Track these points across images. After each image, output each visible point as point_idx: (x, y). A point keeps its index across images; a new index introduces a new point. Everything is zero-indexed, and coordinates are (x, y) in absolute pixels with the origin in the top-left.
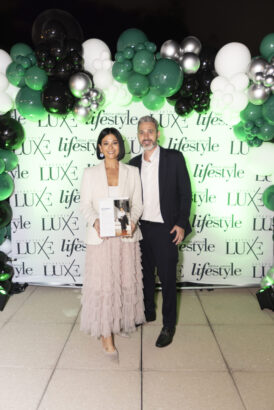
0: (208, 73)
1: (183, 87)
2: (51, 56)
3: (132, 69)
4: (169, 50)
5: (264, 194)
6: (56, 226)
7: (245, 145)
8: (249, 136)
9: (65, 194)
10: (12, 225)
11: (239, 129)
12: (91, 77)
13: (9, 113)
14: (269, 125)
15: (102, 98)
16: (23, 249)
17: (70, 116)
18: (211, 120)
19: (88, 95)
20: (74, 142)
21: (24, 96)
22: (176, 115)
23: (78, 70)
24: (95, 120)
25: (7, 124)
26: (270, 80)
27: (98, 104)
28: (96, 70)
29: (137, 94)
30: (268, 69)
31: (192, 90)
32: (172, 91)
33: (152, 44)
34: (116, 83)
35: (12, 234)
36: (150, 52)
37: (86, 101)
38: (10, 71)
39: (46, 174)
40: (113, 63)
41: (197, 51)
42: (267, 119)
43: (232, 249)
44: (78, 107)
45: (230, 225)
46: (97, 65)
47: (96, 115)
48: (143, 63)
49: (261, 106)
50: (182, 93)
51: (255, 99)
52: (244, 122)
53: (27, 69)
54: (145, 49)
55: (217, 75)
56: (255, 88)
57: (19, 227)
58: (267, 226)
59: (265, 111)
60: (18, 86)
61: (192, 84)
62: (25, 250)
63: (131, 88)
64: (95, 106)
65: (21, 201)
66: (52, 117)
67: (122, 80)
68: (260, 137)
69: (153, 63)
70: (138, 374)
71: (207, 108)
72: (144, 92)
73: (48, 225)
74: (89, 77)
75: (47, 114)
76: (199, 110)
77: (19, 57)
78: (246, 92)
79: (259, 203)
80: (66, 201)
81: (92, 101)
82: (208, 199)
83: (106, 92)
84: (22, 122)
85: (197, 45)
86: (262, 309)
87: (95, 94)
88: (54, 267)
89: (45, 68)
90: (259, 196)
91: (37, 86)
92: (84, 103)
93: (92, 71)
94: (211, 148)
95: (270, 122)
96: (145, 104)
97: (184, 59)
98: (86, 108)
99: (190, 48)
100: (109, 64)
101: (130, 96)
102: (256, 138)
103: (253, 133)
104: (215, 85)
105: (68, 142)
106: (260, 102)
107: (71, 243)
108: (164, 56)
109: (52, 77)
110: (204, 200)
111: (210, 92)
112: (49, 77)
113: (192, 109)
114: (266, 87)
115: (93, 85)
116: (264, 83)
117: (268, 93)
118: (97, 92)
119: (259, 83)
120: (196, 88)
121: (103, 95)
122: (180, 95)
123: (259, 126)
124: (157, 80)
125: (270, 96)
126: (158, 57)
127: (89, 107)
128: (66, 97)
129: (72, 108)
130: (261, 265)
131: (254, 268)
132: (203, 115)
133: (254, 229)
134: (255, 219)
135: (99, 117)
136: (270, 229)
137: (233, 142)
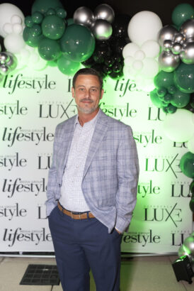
0: (121, 39)
1: (95, 53)
3: (41, 33)
4: (83, 18)
5: (181, 160)
7: (162, 111)
8: (163, 102)
11: (154, 96)
14: (181, 92)
18: (128, 87)
24: (13, 84)
26: (177, 48)
27: (6, 68)
28: (8, 34)
29: (48, 58)
30: (176, 37)
31: (105, 57)
32: (85, 57)
33: (62, 10)
34: (28, 47)
41: (110, 19)
42: (178, 86)
45: (149, 191)
46: (8, 29)
47: (14, 79)
48: (52, 30)
49: (172, 72)
50: (96, 59)
51: (167, 66)
52: (158, 89)
54: (55, 14)
55: (130, 42)
56: (164, 55)
59: (176, 79)
61: (105, 50)
63: (42, 52)
64: (4, 69)
67: (33, 44)
68: (174, 105)
69: (62, 28)
71: (121, 74)
76: (114, 76)
78: (157, 59)
79: (177, 169)
83: (15, 55)
85: (109, 14)
86: (178, 281)
87: (3, 58)
90: (177, 163)
93: (3, 35)
94: (129, 113)
95: (181, 89)
96: (61, 69)
97: (96, 25)
99: (103, 15)
100: (20, 28)
101: (44, 62)
102: (170, 105)
103: (165, 99)
104: (128, 51)
106: (170, 69)
108: (77, 22)
111: (122, 59)
113: (106, 74)
114: (175, 55)
115: (4, 49)
116: (173, 50)
117: (178, 61)
118: (6, 56)
119: (168, 50)
120: (108, 54)
121: (14, 59)
122: (94, 60)
123: (172, 93)
124: (68, 46)
125: (179, 64)
126: (70, 22)
130: (180, 232)
131: (173, 235)
132: (121, 81)
133: (173, 195)
134: (173, 186)
135: (16, 81)
136: (189, 196)
137: (150, 108)
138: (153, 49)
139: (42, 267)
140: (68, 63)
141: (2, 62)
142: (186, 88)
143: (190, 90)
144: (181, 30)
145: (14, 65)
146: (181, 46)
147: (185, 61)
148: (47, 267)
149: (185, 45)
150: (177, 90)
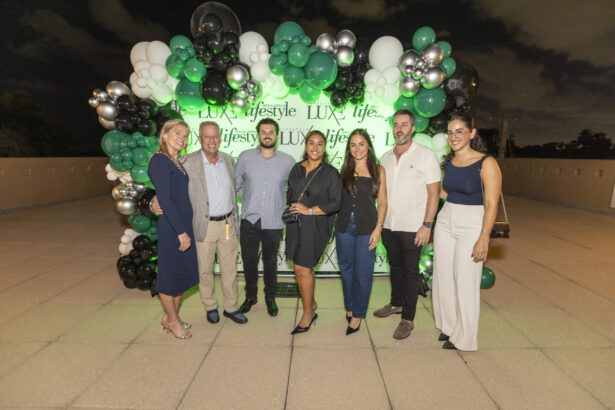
0: (362, 66)
1: (338, 79)
2: (209, 49)
3: (287, 61)
4: (325, 44)
12: (248, 69)
13: (169, 104)
14: (420, 116)
15: (259, 90)
17: (229, 107)
18: (367, 112)
19: (245, 87)
20: (234, 133)
21: (183, 88)
22: (333, 108)
23: (236, 63)
24: (255, 111)
25: (168, 115)
26: (419, 73)
27: (255, 96)
28: (254, 63)
29: (292, 85)
30: (418, 62)
31: (347, 83)
32: (328, 84)
33: (307, 37)
34: (273, 75)
36: (304, 45)
37: (243, 92)
38: (169, 63)
40: (270, 56)
41: (351, 44)
42: (418, 110)
44: (237, 98)
46: (255, 58)
47: (255, 107)
48: (298, 56)
49: (412, 98)
50: (337, 85)
51: (406, 90)
53: (186, 61)
54: (300, 42)
55: (371, 68)
56: (405, 80)
59: (416, 103)
60: (178, 78)
61: (347, 76)
63: (286, 80)
64: (252, 98)
66: (212, 108)
67: (279, 73)
69: (307, 56)
70: (288, 350)
71: (362, 100)
72: (300, 84)
74: (246, 69)
75: (207, 106)
76: (354, 101)
77: (177, 49)
78: (398, 84)
81: (249, 93)
83: (263, 84)
84: (182, 113)
85: (351, 38)
87: (252, 86)
89: (203, 61)
91: (196, 78)
92: (242, 94)
93: (249, 64)
95: (421, 113)
96: (302, 96)
97: (338, 52)
98: (243, 99)
99: (345, 41)
100: (266, 56)
101: (287, 89)
104: (369, 78)
105: (228, 133)
106: (410, 94)
108: (320, 49)
109: (211, 69)
111: (363, 85)
112: (208, 69)
113: (347, 100)
114: (416, 80)
115: (250, 77)
116: (414, 75)
117: (418, 86)
118: (254, 84)
119: (409, 76)
120: (350, 80)
121: (260, 87)
122: (336, 87)
124: (312, 73)
125: (420, 88)
126: (313, 49)
127: (247, 98)
128: (225, 89)
129: (230, 99)
132: (359, 107)
135: (258, 107)
137: (388, 134)
138: (394, 75)
139: (287, 284)
140: (310, 89)
141: (251, 91)
142: (426, 112)
143: (430, 115)
144: (422, 55)
145: (260, 93)
146: (422, 71)
147: (425, 85)
148: (291, 284)
149: (426, 70)
150: (417, 114)
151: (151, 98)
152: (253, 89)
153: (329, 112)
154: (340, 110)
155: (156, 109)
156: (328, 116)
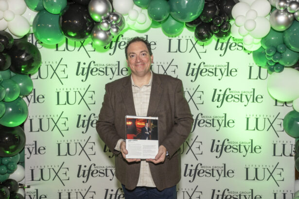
1: (204, 13)
5: (284, 120)
6: (72, 151)
8: (271, 61)
9: (82, 118)
10: (26, 150)
11: (258, 55)
13: (26, 37)
14: (291, 51)
15: (122, 23)
16: (37, 176)
17: (89, 40)
18: (229, 46)
19: (108, 19)
20: (92, 66)
22: (194, 40)
25: (23, 49)
26: (294, 6)
27: (117, 28)
29: (157, 20)
31: (214, 17)
32: (192, 17)
35: (26, 160)
37: (105, 25)
39: (63, 99)
42: (290, 44)
43: (252, 175)
44: (98, 31)
45: (250, 150)
47: (114, 40)
50: (202, 19)
51: (278, 24)
52: (265, 47)
55: (239, 2)
56: (278, 14)
57: (34, 152)
58: (288, 152)
59: (287, 37)
60: (36, 10)
61: (214, 9)
62: (40, 176)
63: (151, 13)
64: (115, 30)
65: (36, 126)
66: (69, 40)
67: (142, 5)
68: (281, 62)
71: (227, 34)
72: (165, 18)
73: (64, 150)
76: (220, 35)
78: (268, 17)
80: (83, 126)
81: (112, 25)
82: (227, 124)
84: (39, 46)
87: (115, 18)
88: (69, 194)
91: (56, 10)
94: (229, 73)
95: (293, 48)
96: (164, 30)
98: (105, 32)
102: (278, 63)
103: (275, 59)
105: (86, 66)
106: (282, 28)
107: (87, 168)
110: (223, 125)
111: (231, 18)
113: (213, 34)
114: (289, 13)
115: (113, 9)
116: (288, 8)
117: (292, 19)
118: (117, 16)
119: (282, 9)
120: (217, 13)
121: (123, 19)
122: (201, 20)
123: (281, 52)
127: (109, 30)
128: (85, 21)
129: (90, 32)
130: (282, 192)
131: (275, 194)
133: (274, 155)
134: (275, 145)
135: (117, 40)
136: (291, 155)
137: (251, 67)
140: (173, 22)
141: (114, 23)
145: (123, 26)
150: (288, 48)
151: (7, 31)
152: (116, 21)
153: (190, 46)
154: (202, 43)
155: (11, 42)
156: (189, 49)
